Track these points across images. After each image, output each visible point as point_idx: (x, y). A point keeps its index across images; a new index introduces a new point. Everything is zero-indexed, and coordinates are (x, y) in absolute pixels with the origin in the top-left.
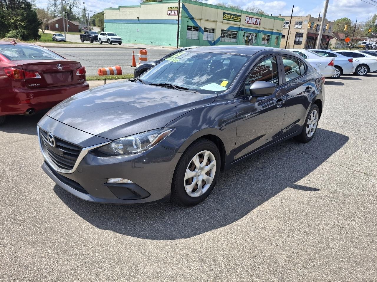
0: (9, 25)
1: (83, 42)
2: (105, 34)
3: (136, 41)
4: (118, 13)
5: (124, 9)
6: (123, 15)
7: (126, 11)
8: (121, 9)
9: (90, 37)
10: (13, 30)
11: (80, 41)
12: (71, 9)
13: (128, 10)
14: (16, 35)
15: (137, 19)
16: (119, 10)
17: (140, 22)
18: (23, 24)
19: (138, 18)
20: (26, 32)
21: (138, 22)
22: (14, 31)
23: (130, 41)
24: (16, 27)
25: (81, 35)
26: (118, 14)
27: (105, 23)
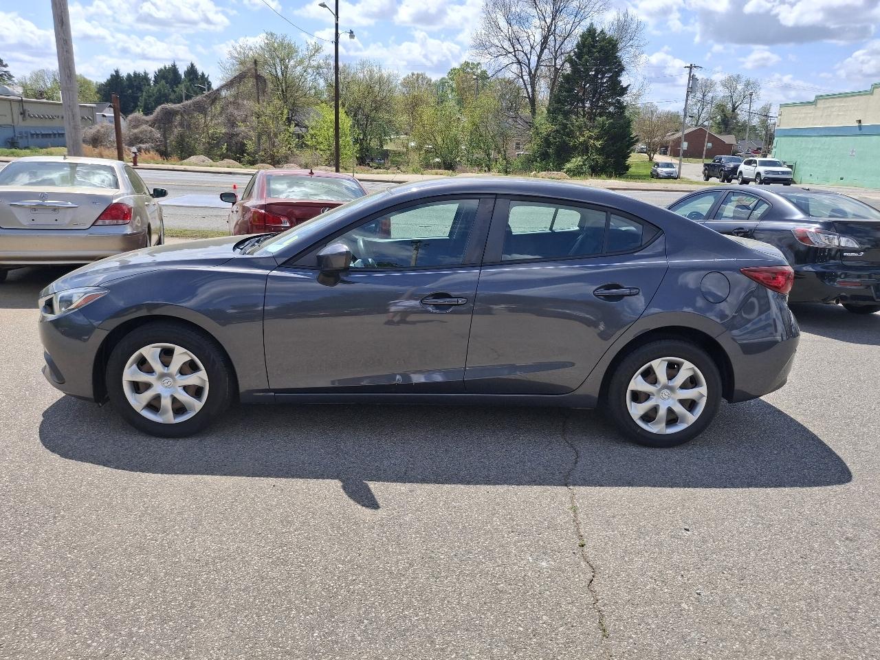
0: (575, 148)
1: (707, 180)
2: (755, 162)
3: (842, 179)
4: (810, 113)
5: (828, 103)
6: (822, 116)
7: (833, 107)
8: (821, 104)
9: (722, 170)
10: (579, 155)
11: (702, 178)
12: (734, 109)
13: (837, 104)
14: (582, 166)
15: (857, 124)
16: (816, 105)
17: (863, 131)
18: (598, 144)
19: (860, 121)
20: (600, 159)
21: (859, 132)
22: (579, 159)
23: (827, 180)
24: (585, 149)
25: (705, 165)
26: (810, 115)
27: (777, 137)
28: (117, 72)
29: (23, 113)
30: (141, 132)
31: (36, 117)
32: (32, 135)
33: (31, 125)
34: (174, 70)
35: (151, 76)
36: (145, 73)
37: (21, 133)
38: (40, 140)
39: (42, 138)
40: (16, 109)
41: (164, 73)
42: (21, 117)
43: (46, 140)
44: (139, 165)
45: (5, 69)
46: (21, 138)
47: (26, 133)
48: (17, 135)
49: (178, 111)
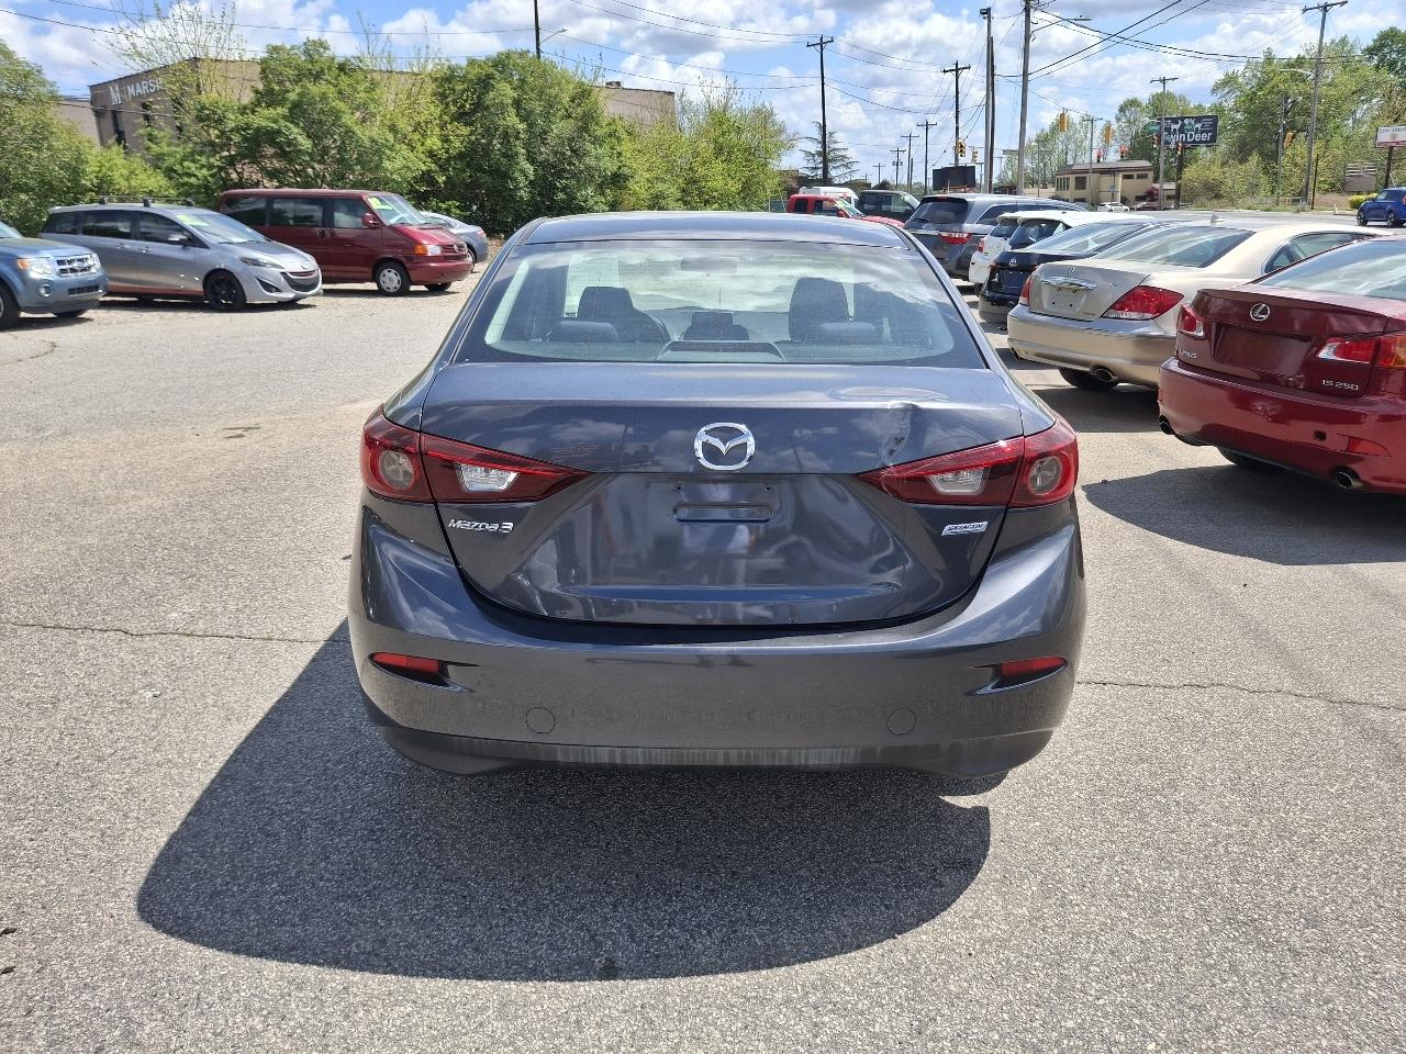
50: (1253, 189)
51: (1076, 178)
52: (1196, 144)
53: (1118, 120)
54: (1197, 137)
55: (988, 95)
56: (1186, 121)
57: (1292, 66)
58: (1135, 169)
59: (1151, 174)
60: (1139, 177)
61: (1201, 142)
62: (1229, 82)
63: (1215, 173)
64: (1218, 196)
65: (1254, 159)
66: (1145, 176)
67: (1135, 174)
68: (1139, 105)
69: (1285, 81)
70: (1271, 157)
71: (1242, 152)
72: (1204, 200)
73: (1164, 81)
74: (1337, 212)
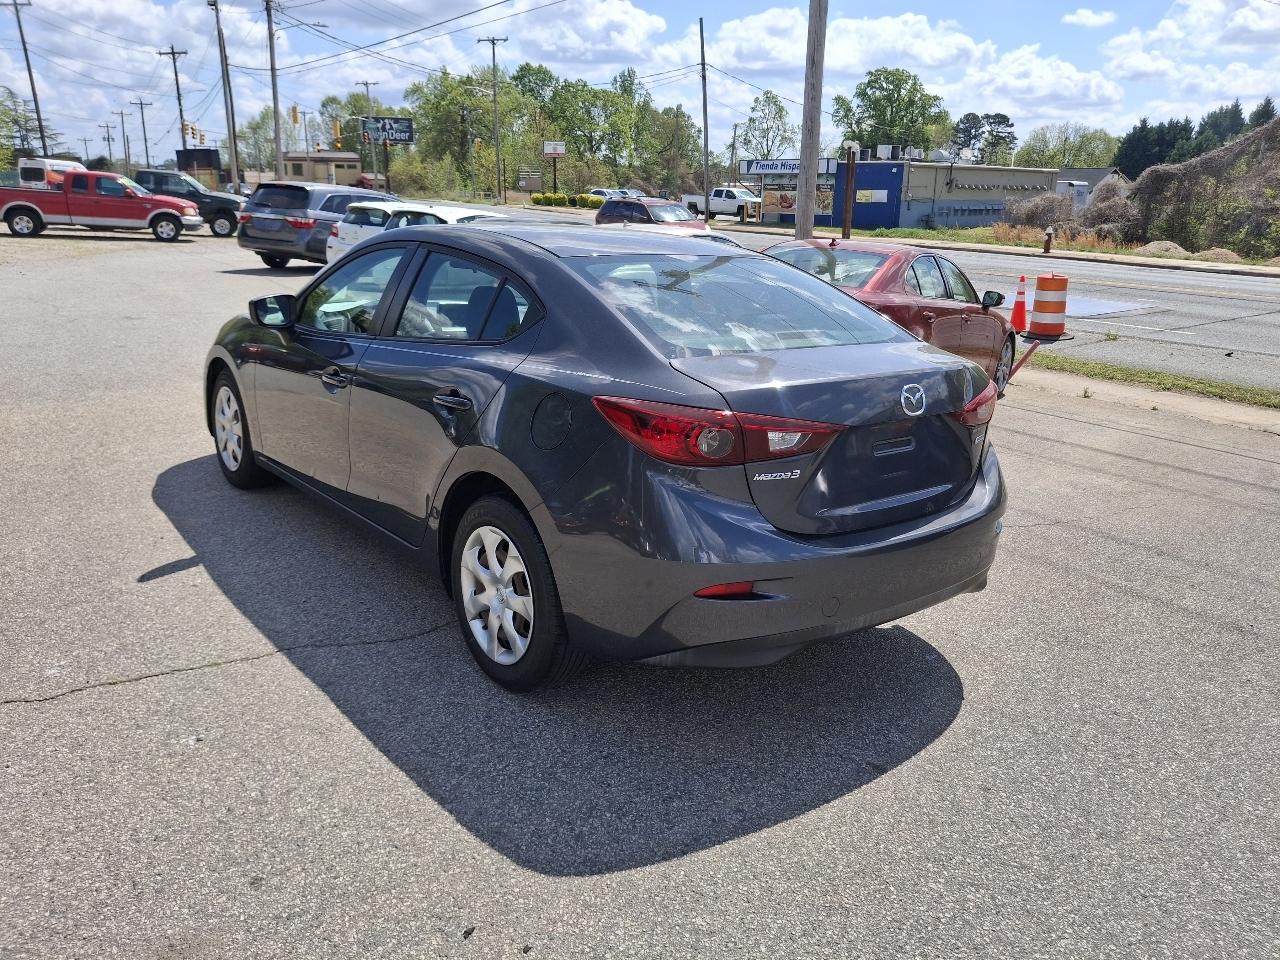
28: (1144, 122)
29: (949, 184)
30: (1110, 208)
31: (965, 188)
32: (956, 211)
33: (958, 197)
34: (1236, 111)
35: (1196, 125)
36: (1187, 120)
37: (941, 209)
38: (966, 218)
39: (969, 214)
40: (942, 177)
41: (1217, 119)
42: (946, 188)
43: (974, 218)
44: (1053, 252)
45: (1009, 130)
46: (941, 214)
47: (949, 209)
48: (936, 210)
49: (1175, 175)
50: (451, 184)
51: (294, 165)
52: (396, 141)
53: (322, 114)
54: (397, 136)
55: (224, 84)
56: (386, 121)
57: (465, 83)
58: (346, 160)
59: (359, 165)
60: (350, 167)
61: (401, 140)
62: (416, 90)
63: (417, 168)
64: (423, 188)
65: (448, 158)
66: (354, 167)
67: (345, 164)
68: (339, 103)
69: (461, 95)
70: (461, 158)
71: (436, 151)
72: (412, 190)
73: (366, 84)
74: (526, 206)
